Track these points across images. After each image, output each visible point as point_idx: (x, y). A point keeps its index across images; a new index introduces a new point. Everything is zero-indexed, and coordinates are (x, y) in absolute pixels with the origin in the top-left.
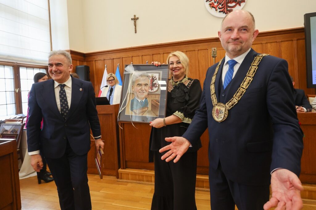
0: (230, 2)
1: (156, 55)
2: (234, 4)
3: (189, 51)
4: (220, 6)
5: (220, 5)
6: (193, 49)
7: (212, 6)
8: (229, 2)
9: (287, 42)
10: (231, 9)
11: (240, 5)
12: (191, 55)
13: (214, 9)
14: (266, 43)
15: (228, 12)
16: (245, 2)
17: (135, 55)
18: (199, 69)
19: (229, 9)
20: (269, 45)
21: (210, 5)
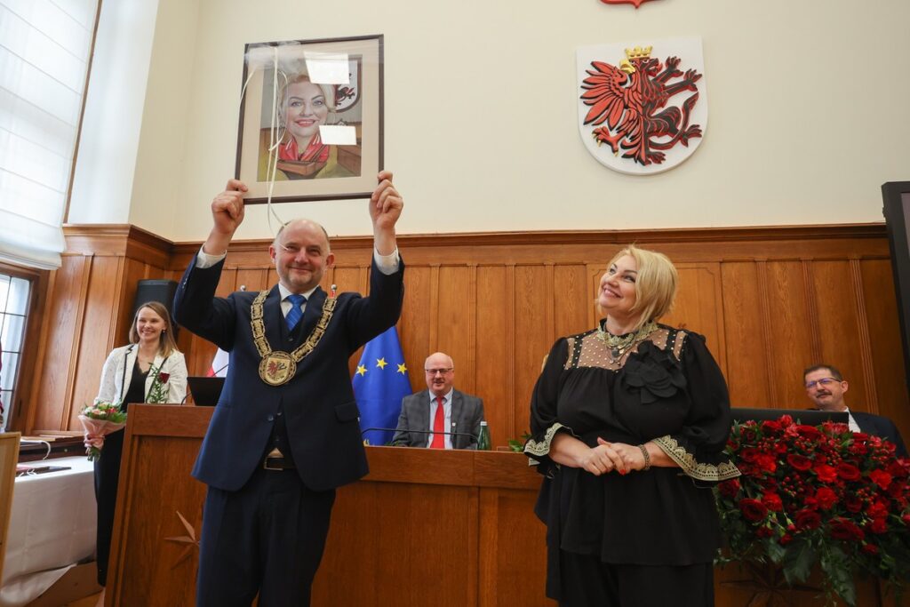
0: (658, 134)
1: (415, 269)
2: (666, 139)
3: (525, 265)
4: (627, 140)
5: (625, 137)
6: (538, 261)
7: (602, 137)
8: (653, 133)
9: (831, 264)
10: (661, 153)
11: (686, 144)
12: (531, 278)
13: (607, 148)
14: (769, 261)
15: (650, 159)
16: (700, 136)
17: (345, 264)
18: (555, 325)
19: (652, 150)
20: (777, 267)
21: (597, 133)
